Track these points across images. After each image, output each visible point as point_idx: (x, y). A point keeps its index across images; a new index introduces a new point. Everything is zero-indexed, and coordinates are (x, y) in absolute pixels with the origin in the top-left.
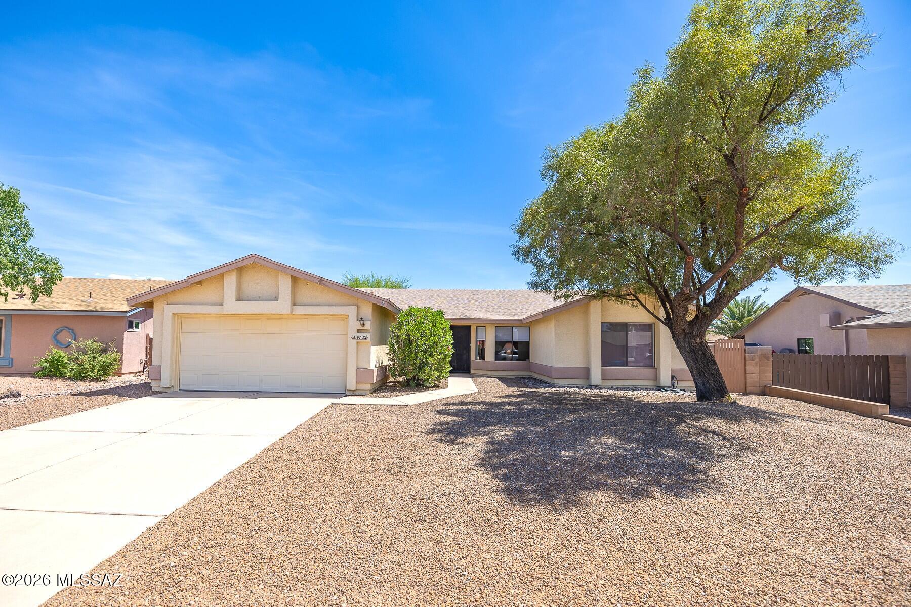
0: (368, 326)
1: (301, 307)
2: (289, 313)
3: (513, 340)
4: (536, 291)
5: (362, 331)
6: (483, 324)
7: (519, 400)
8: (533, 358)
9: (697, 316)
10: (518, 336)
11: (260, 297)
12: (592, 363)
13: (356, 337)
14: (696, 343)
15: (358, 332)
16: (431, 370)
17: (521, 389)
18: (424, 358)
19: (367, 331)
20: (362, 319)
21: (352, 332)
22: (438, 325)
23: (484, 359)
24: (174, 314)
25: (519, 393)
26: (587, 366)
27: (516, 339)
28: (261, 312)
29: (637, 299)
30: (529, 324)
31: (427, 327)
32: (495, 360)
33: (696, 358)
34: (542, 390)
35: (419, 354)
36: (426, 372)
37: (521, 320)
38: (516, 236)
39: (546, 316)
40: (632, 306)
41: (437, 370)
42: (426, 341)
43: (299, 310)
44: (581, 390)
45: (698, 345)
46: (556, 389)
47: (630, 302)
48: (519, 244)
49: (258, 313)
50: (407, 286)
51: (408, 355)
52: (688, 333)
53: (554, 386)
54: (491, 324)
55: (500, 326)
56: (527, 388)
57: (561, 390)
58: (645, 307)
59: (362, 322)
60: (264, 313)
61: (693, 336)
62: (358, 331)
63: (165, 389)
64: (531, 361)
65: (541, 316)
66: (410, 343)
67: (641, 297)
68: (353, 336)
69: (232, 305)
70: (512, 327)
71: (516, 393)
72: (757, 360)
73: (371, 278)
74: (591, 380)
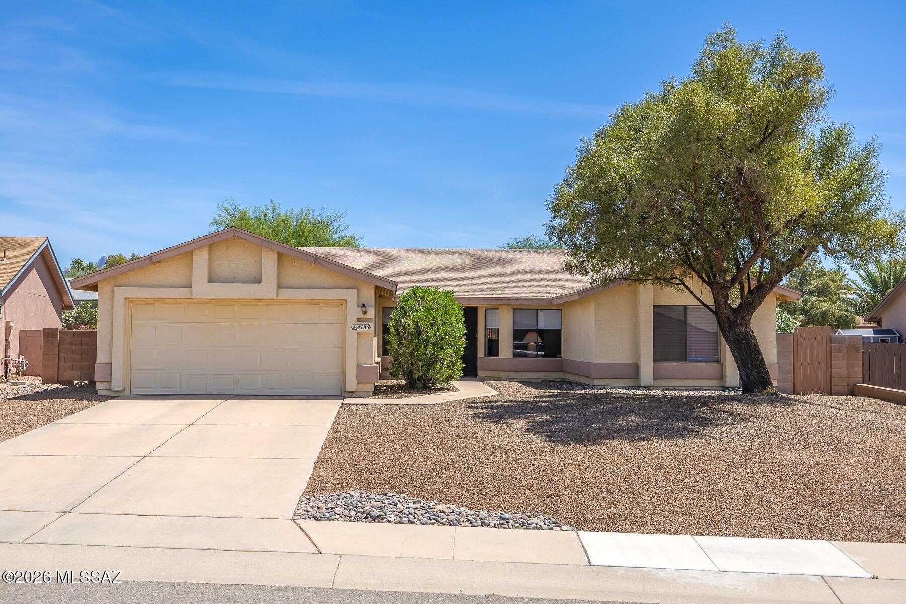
0: (371, 313)
1: (288, 290)
2: (275, 298)
3: (539, 328)
4: (570, 273)
5: (364, 320)
6: (495, 305)
7: (551, 399)
8: (565, 354)
9: (741, 304)
10: (546, 322)
11: (234, 278)
12: (642, 358)
13: (357, 326)
14: (741, 332)
15: (358, 321)
16: (442, 367)
17: (552, 391)
18: (435, 352)
19: (369, 320)
20: (364, 305)
21: (352, 320)
22: (450, 311)
23: (497, 355)
24: (126, 299)
25: (551, 394)
26: (635, 362)
27: (542, 325)
28: (240, 297)
29: (683, 283)
30: (559, 306)
31: (438, 312)
32: (513, 357)
33: (740, 348)
34: (579, 391)
35: (430, 348)
36: (438, 369)
37: (550, 300)
38: (550, 216)
39: (583, 296)
40: (678, 290)
41: (449, 367)
42: (437, 332)
43: (286, 294)
44: (627, 391)
45: (743, 334)
46: (596, 390)
47: (676, 286)
48: (554, 223)
49: (236, 298)
50: (338, 227)
51: (417, 348)
52: (732, 322)
53: (593, 387)
54: (507, 305)
55: (519, 307)
56: (560, 390)
57: (602, 391)
58: (691, 292)
59: (364, 309)
60: (244, 297)
61: (738, 325)
62: (359, 319)
63: (113, 393)
64: (563, 357)
65: (577, 298)
66: (419, 333)
67: (687, 281)
68: (353, 326)
69: (202, 288)
70: (537, 309)
71: (547, 394)
72: (845, 351)
73: (270, 213)
74: (640, 381)
